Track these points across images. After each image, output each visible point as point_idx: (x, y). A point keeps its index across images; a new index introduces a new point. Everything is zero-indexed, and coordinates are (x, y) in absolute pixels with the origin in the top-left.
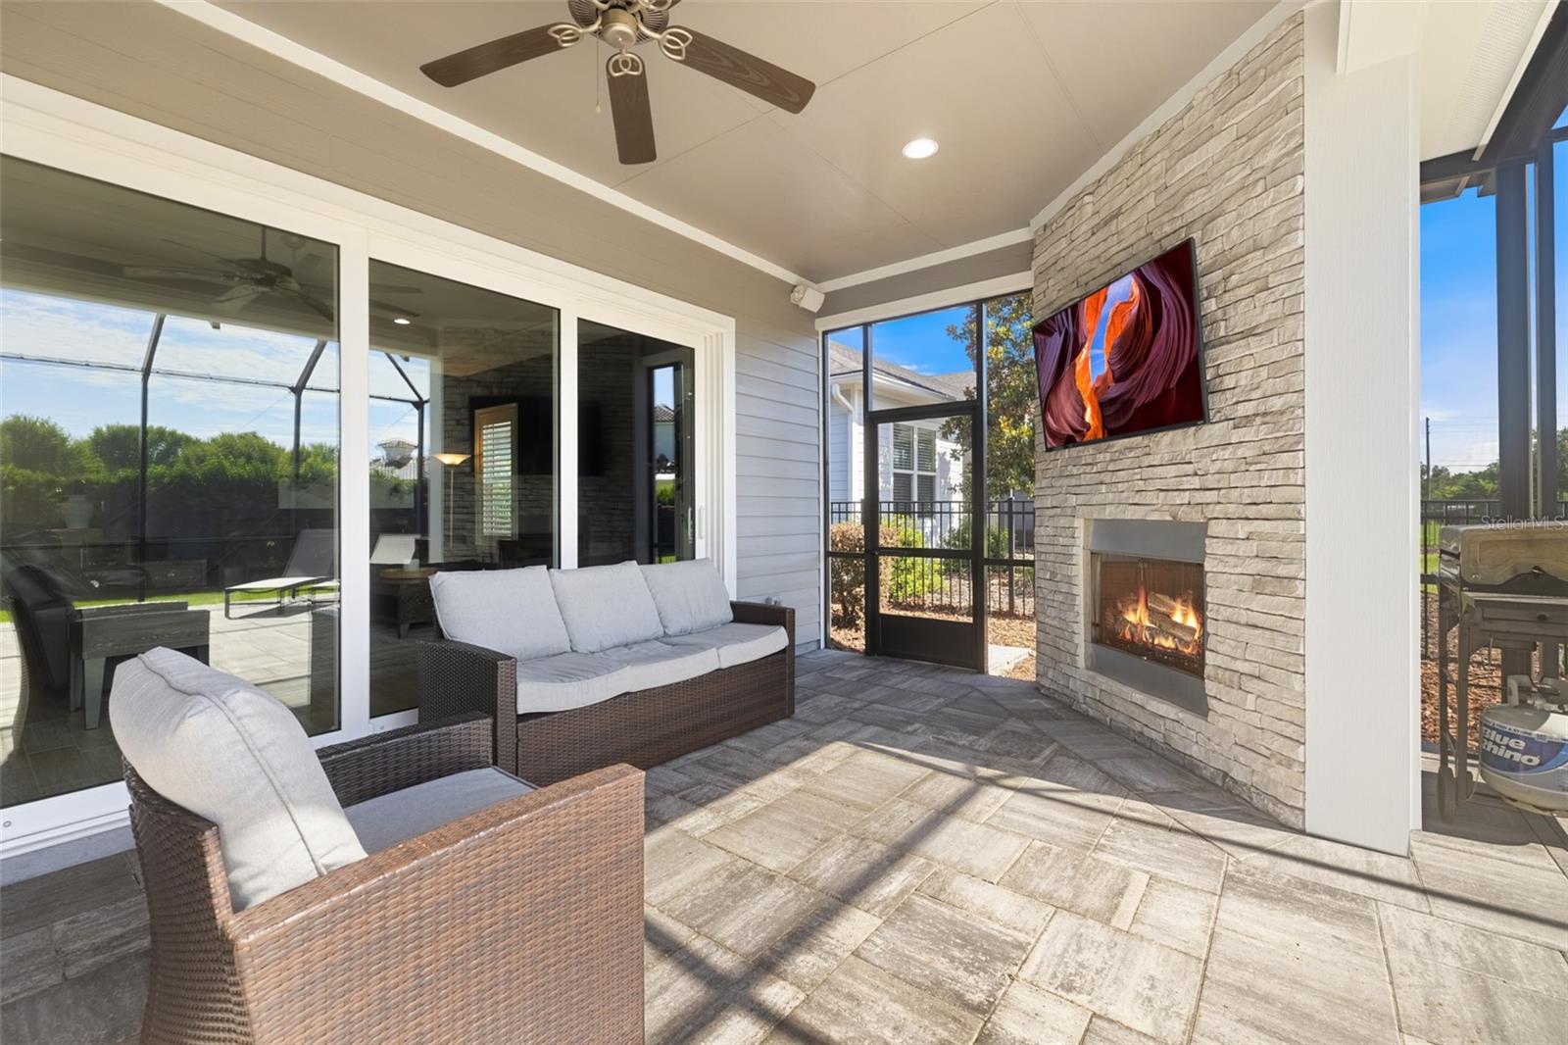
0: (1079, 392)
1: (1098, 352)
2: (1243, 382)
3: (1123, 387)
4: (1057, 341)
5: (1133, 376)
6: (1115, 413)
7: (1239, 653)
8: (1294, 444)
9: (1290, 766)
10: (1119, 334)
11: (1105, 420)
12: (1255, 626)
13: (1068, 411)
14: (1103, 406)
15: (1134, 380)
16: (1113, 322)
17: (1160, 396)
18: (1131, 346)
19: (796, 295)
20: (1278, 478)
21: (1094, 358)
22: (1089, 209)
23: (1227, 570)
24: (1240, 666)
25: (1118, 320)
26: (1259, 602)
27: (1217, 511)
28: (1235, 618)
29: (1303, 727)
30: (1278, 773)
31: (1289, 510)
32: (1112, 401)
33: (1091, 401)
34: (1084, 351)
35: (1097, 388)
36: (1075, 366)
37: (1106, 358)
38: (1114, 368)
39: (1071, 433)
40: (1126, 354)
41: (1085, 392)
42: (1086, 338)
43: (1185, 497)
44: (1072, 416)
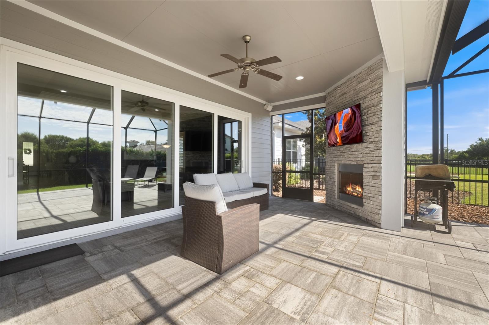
0: (336, 134)
1: (341, 125)
2: (371, 134)
3: (347, 133)
4: (330, 122)
5: (349, 131)
6: (345, 139)
7: (369, 192)
8: (380, 148)
9: (378, 215)
10: (346, 121)
11: (342, 141)
12: (372, 186)
13: (333, 139)
14: (342, 138)
15: (349, 132)
16: (344, 118)
17: (356, 136)
18: (349, 124)
19: (265, 107)
20: (377, 155)
21: (340, 126)
22: (339, 91)
23: (367, 174)
24: (370, 195)
25: (346, 118)
26: (373, 181)
27: (365, 162)
28: (369, 185)
29: (381, 207)
30: (376, 217)
31: (379, 162)
32: (344, 137)
33: (339, 136)
34: (337, 124)
35: (340, 133)
36: (335, 128)
37: (343, 126)
38: (345, 129)
39: (334, 144)
40: (347, 126)
41: (337, 134)
42: (338, 121)
43: (359, 159)
44: (334, 140)
